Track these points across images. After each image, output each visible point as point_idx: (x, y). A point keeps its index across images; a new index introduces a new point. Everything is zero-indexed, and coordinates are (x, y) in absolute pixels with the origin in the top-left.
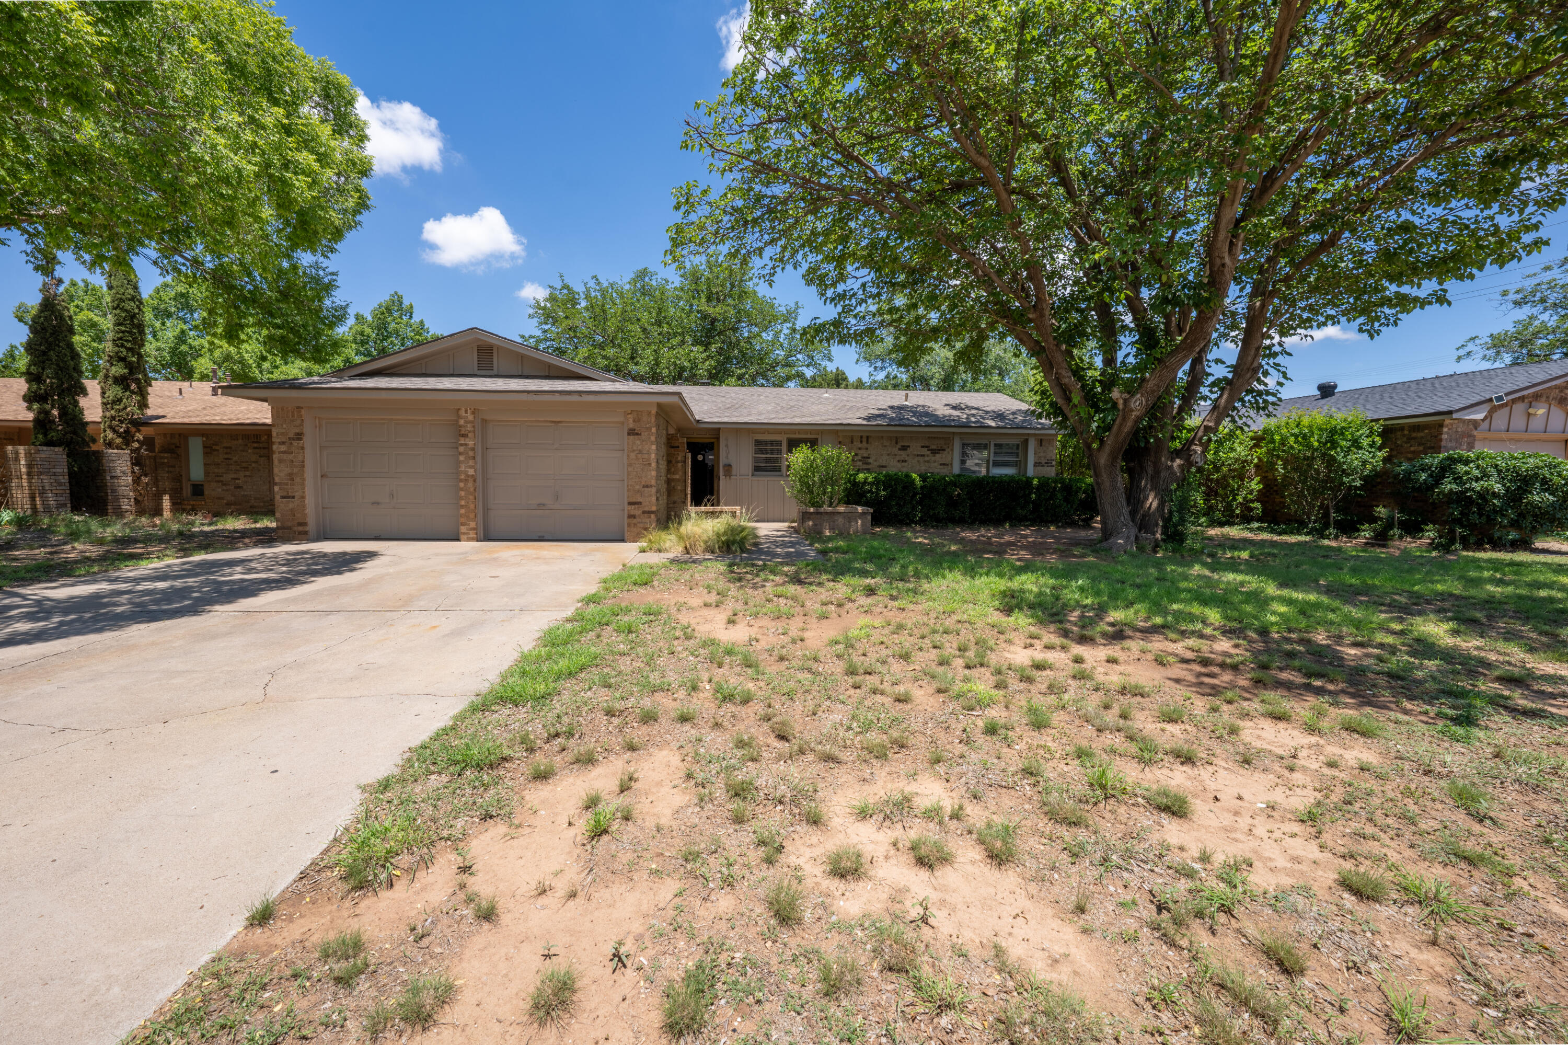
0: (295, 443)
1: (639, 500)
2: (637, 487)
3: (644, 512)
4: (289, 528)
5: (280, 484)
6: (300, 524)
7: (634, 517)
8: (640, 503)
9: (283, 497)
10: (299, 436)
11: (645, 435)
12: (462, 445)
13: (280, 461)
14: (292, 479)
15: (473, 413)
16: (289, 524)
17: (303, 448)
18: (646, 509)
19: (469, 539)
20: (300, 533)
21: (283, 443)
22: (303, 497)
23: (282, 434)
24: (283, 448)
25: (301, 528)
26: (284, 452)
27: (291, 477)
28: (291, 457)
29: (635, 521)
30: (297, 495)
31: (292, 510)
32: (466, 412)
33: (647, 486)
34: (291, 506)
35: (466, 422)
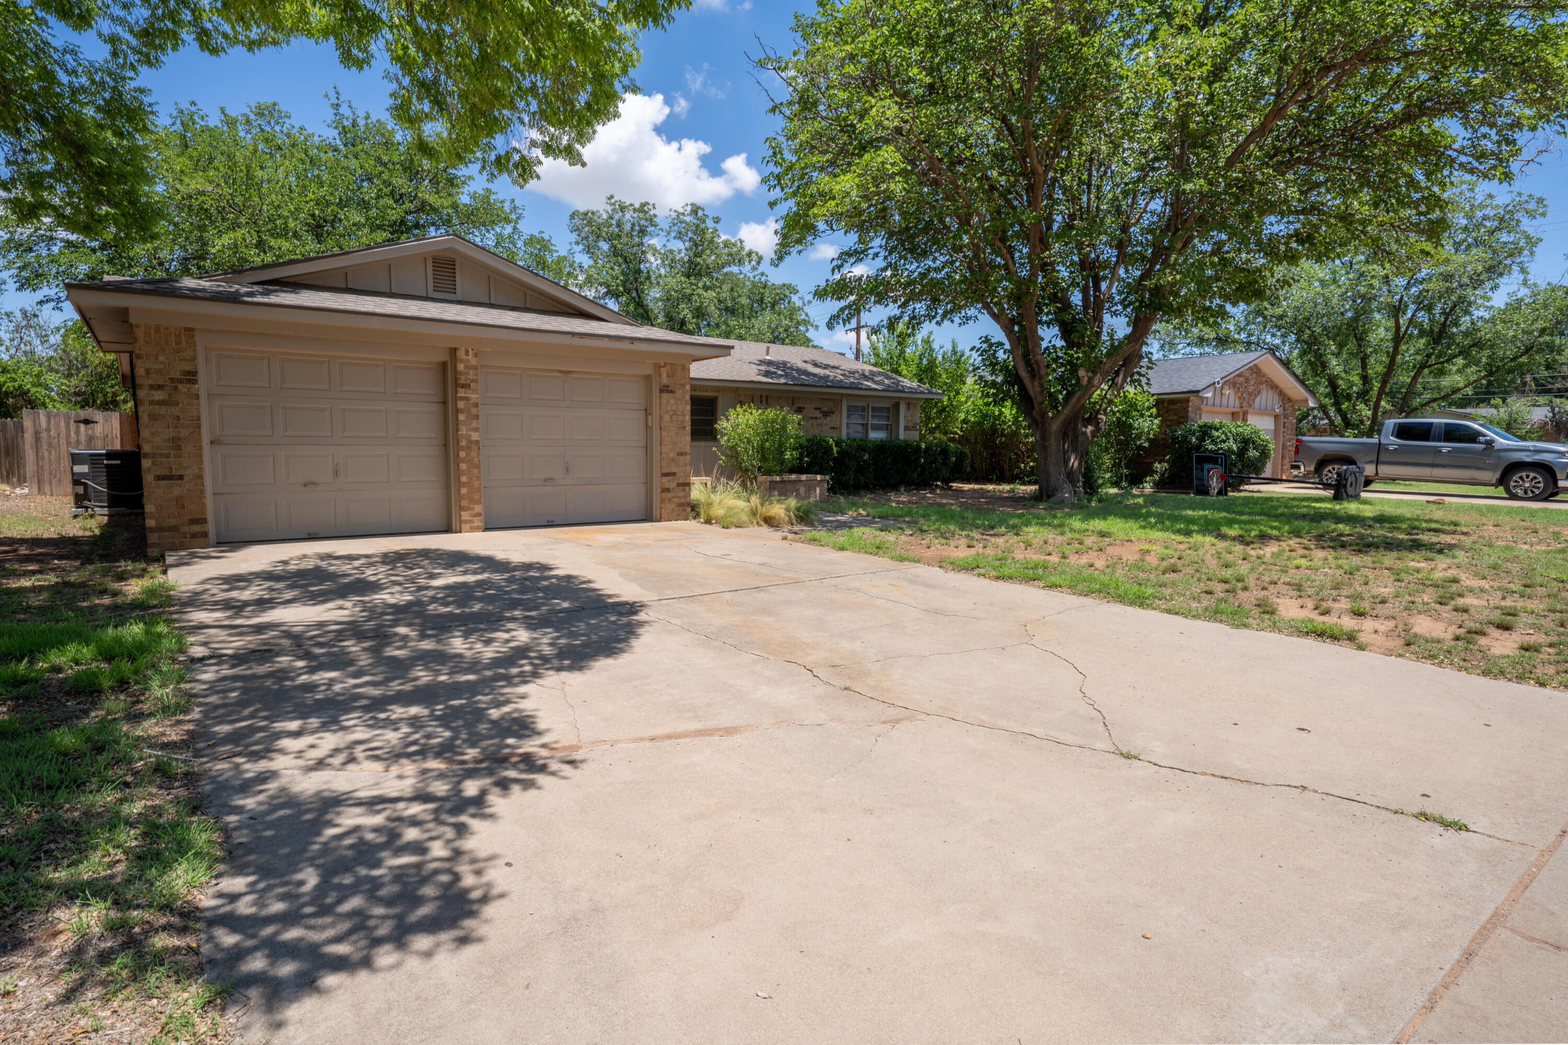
0: (183, 388)
1: (674, 470)
2: (672, 455)
3: (679, 485)
4: (174, 529)
5: (153, 456)
6: (194, 521)
7: (668, 490)
8: (674, 474)
9: (159, 478)
10: (191, 377)
11: (679, 392)
12: (462, 399)
13: (153, 417)
14: (179, 448)
15: (476, 355)
16: (173, 522)
17: (197, 397)
18: (681, 481)
19: (473, 529)
20: (194, 536)
21: (160, 387)
22: (200, 477)
23: (159, 372)
24: (159, 395)
25: (196, 528)
26: (161, 403)
27: (176, 444)
28: (175, 410)
29: (669, 495)
30: (189, 473)
31: (178, 499)
32: (467, 353)
33: (682, 454)
34: (176, 491)
35: (467, 367)
